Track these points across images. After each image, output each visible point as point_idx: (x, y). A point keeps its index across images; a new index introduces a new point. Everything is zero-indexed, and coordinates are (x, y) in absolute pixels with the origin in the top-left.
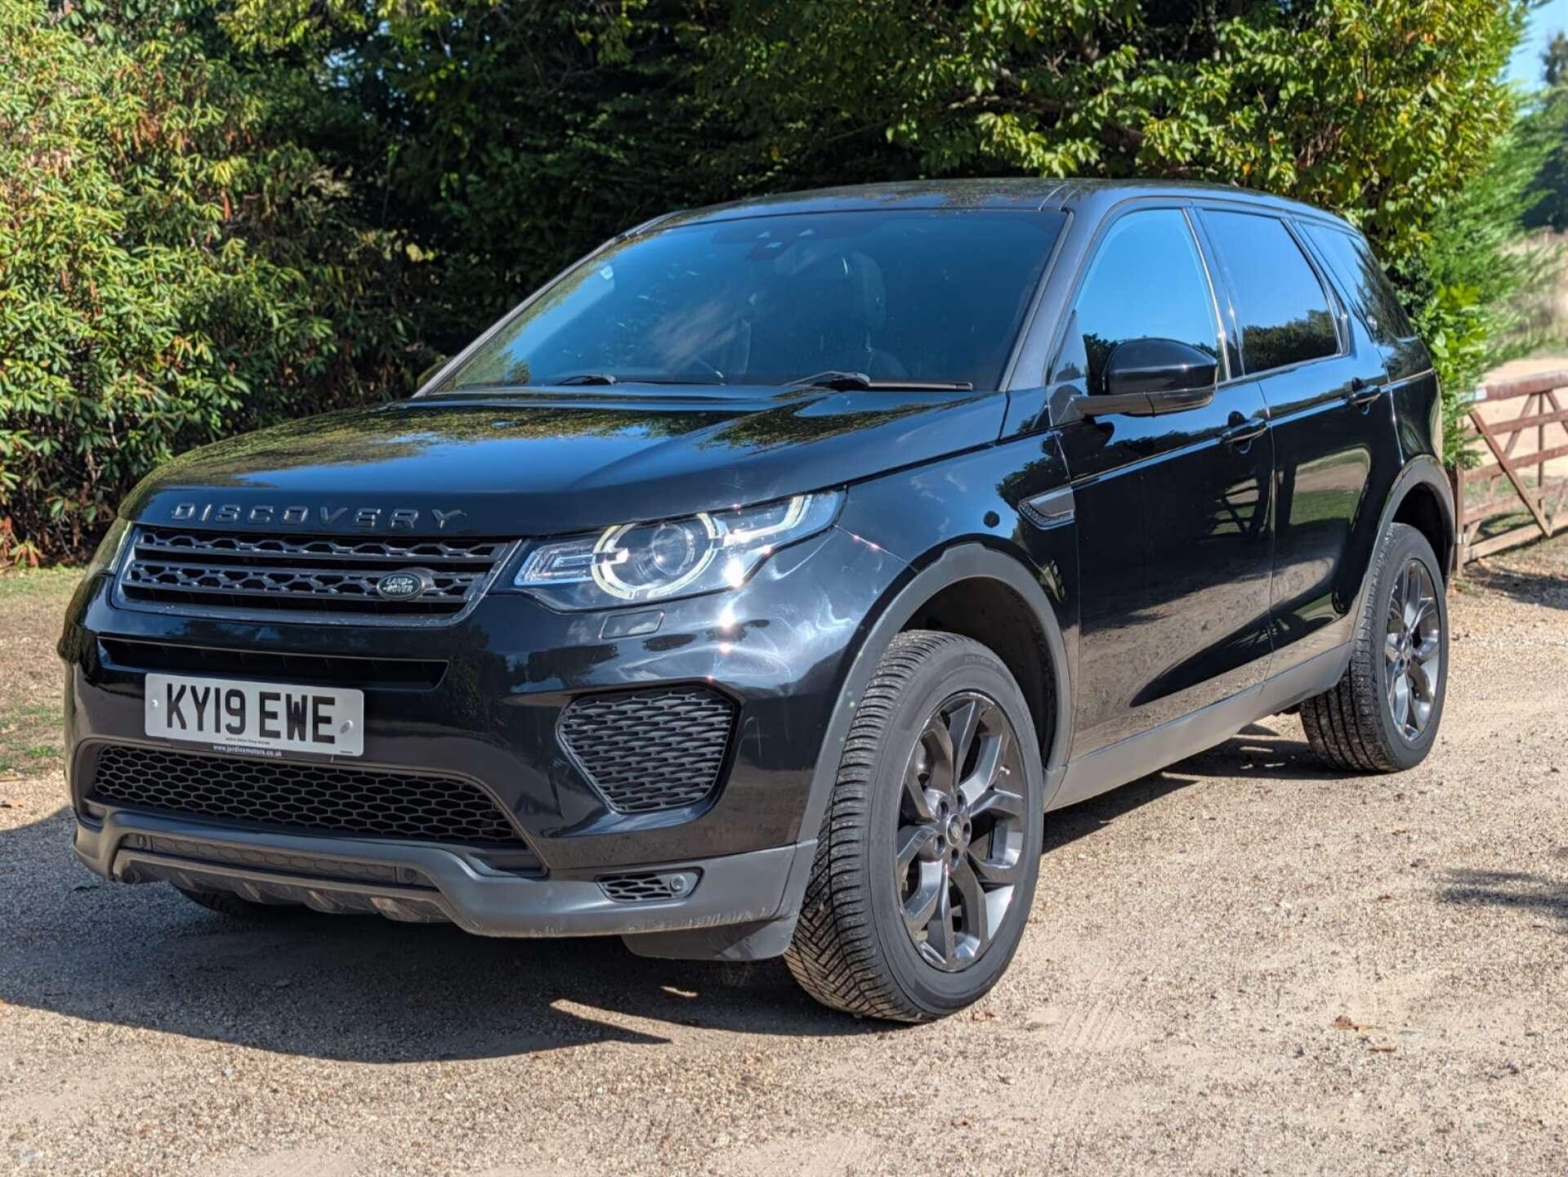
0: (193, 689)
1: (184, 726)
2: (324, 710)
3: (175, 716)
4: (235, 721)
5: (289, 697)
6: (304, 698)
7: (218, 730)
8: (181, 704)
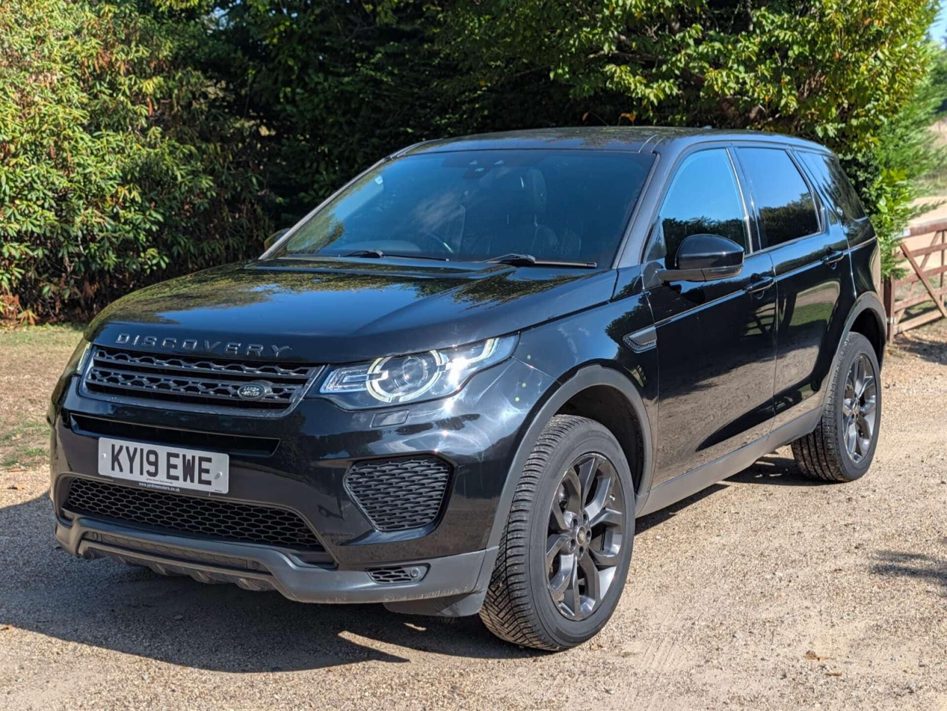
0: (127, 448)
1: (121, 470)
2: (205, 465)
3: (116, 464)
4: (152, 469)
5: (184, 456)
6: (194, 457)
7: (142, 473)
8: (120, 457)
